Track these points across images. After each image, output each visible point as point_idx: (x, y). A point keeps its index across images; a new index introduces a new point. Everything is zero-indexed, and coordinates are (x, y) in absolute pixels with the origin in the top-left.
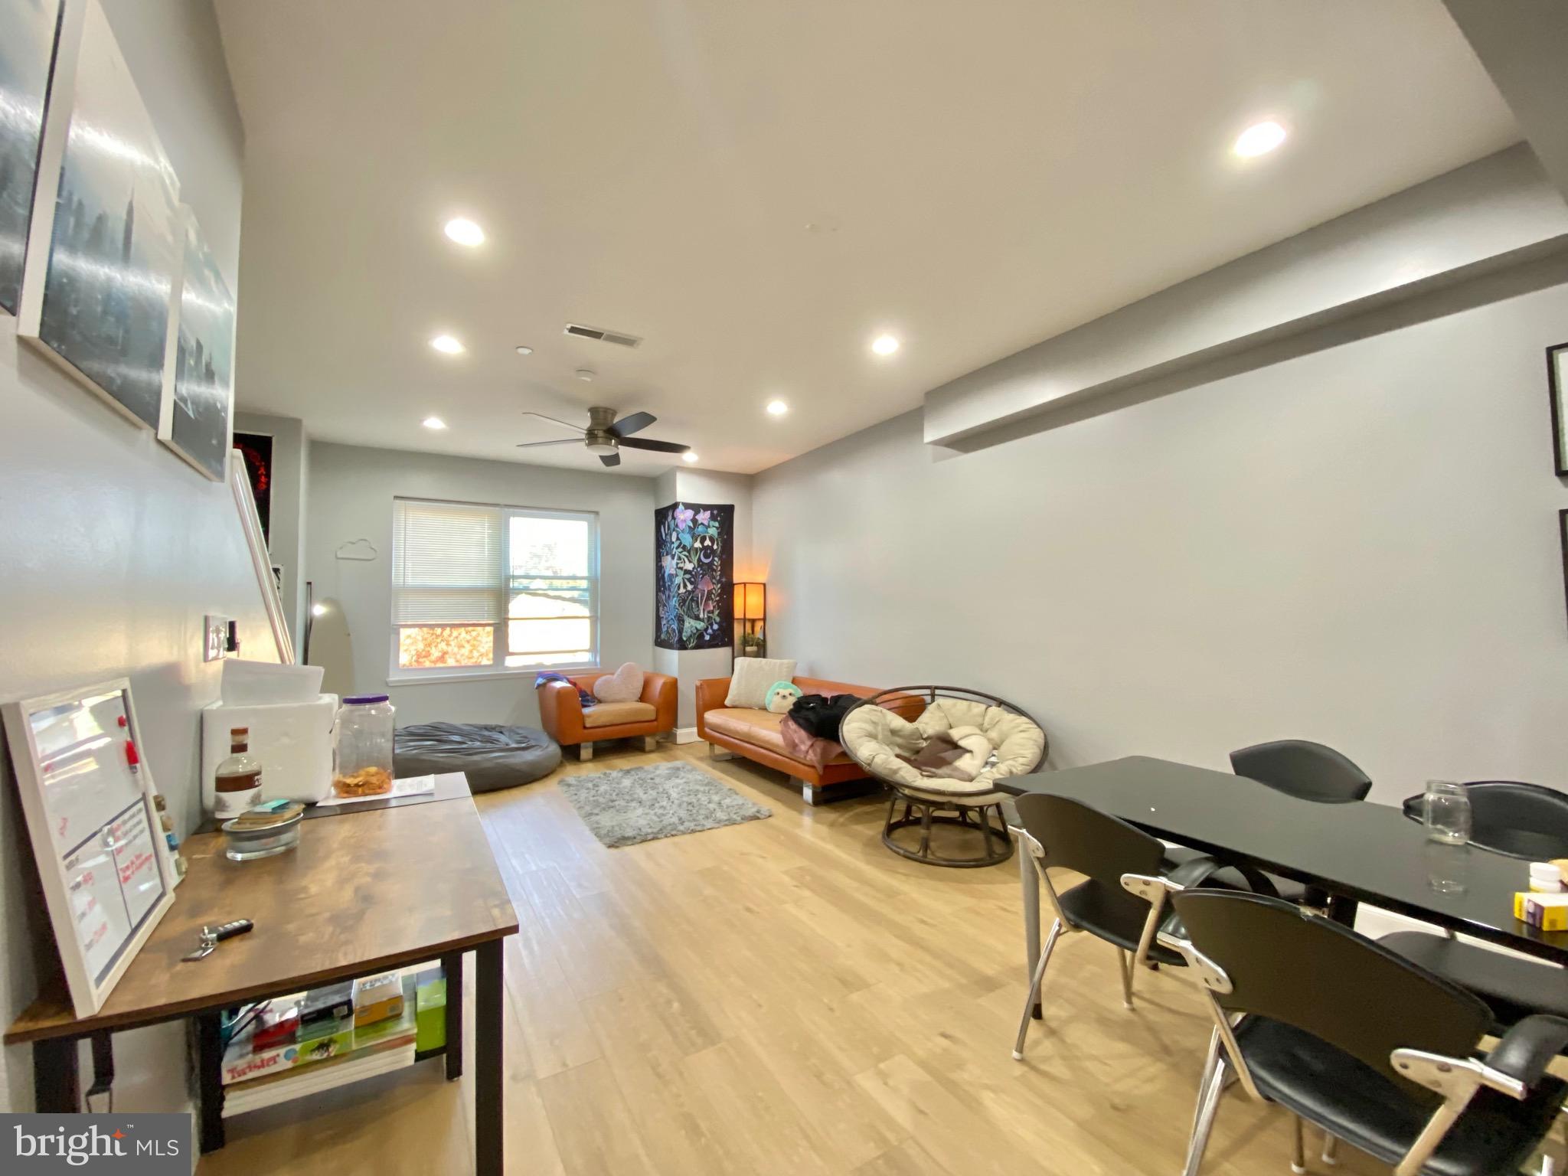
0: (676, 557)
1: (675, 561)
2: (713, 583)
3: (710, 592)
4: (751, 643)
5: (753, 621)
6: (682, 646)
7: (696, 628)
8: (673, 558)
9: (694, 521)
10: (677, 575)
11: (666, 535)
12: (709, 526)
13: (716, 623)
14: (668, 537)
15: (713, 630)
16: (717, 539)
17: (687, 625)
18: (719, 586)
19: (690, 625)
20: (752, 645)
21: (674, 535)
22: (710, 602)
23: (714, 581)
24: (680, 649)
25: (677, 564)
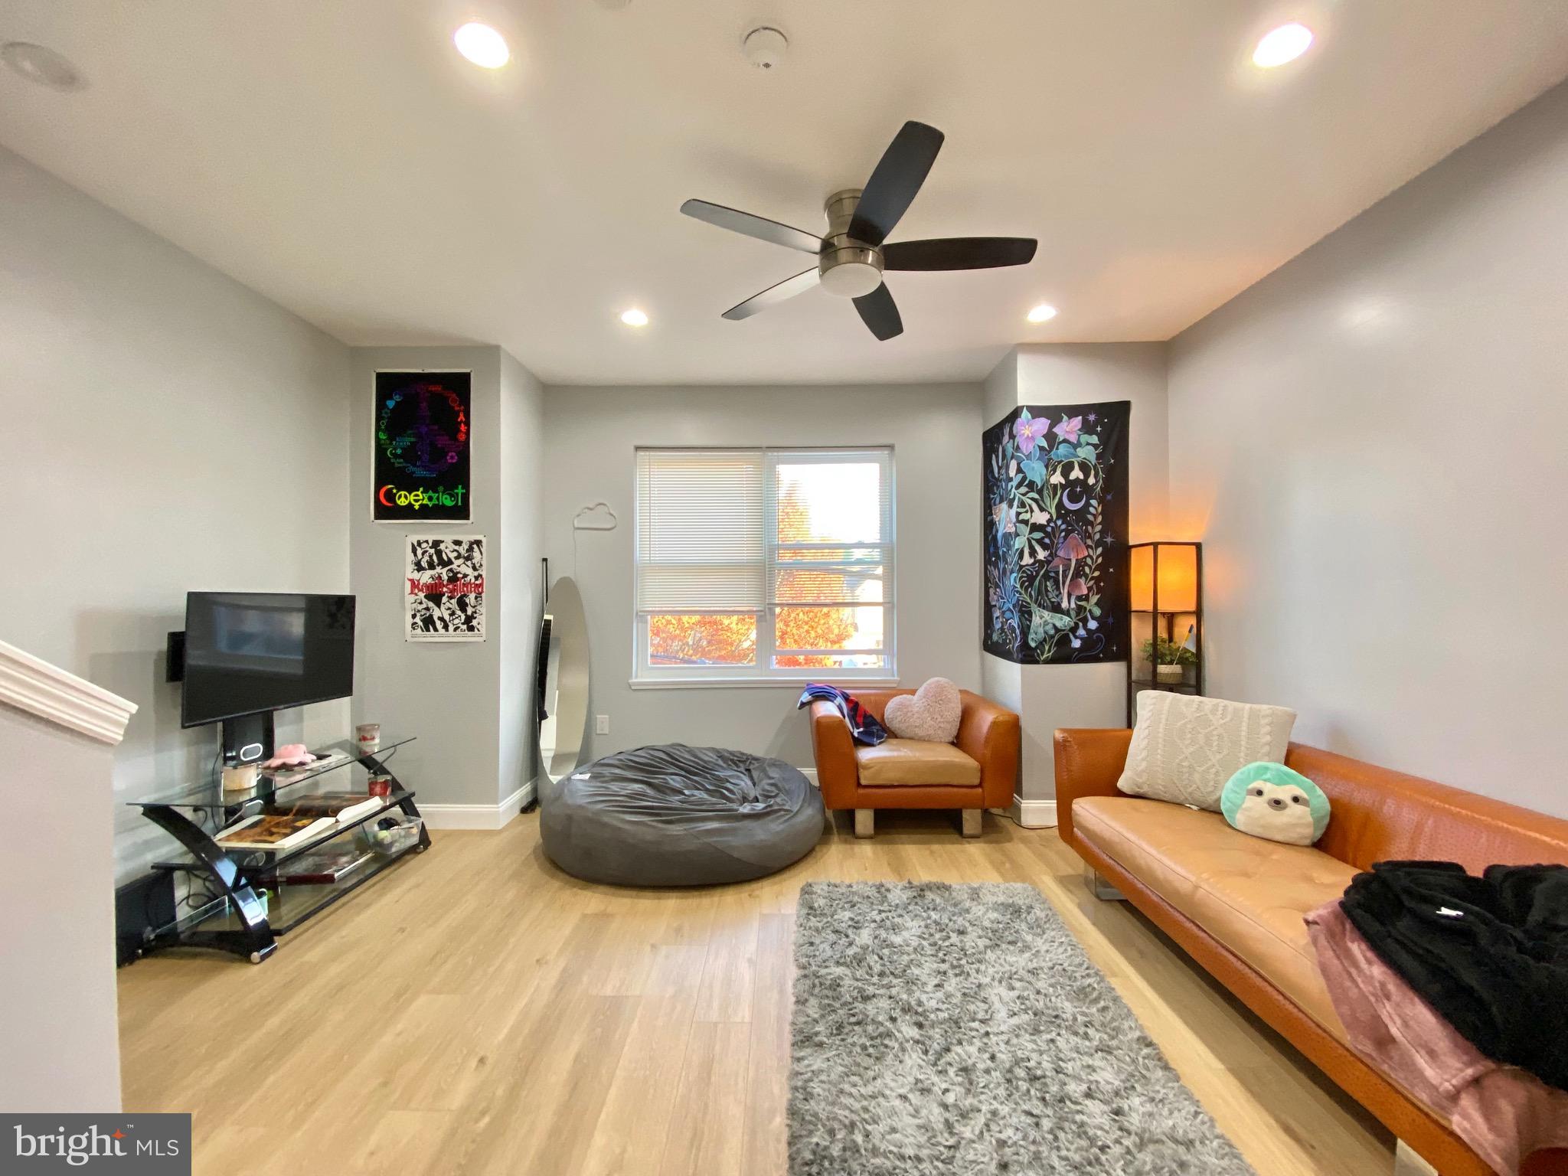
0: (1016, 503)
1: (1015, 509)
2: (1088, 547)
3: (1081, 564)
4: (1168, 658)
5: (1171, 617)
6: (1028, 656)
7: (1055, 626)
8: (1011, 506)
9: (1050, 437)
10: (1017, 535)
11: (1000, 468)
12: (1078, 445)
13: (1094, 618)
14: (1003, 471)
15: (1088, 631)
16: (1095, 467)
17: (1036, 620)
18: (1100, 550)
19: (1043, 621)
20: (1171, 663)
21: (1013, 465)
22: (1082, 581)
23: (1089, 542)
24: (1023, 662)
25: (1018, 514)
